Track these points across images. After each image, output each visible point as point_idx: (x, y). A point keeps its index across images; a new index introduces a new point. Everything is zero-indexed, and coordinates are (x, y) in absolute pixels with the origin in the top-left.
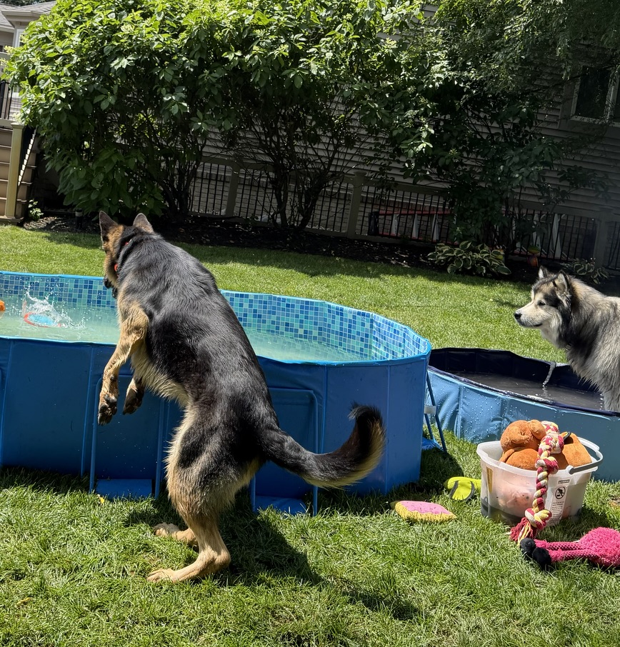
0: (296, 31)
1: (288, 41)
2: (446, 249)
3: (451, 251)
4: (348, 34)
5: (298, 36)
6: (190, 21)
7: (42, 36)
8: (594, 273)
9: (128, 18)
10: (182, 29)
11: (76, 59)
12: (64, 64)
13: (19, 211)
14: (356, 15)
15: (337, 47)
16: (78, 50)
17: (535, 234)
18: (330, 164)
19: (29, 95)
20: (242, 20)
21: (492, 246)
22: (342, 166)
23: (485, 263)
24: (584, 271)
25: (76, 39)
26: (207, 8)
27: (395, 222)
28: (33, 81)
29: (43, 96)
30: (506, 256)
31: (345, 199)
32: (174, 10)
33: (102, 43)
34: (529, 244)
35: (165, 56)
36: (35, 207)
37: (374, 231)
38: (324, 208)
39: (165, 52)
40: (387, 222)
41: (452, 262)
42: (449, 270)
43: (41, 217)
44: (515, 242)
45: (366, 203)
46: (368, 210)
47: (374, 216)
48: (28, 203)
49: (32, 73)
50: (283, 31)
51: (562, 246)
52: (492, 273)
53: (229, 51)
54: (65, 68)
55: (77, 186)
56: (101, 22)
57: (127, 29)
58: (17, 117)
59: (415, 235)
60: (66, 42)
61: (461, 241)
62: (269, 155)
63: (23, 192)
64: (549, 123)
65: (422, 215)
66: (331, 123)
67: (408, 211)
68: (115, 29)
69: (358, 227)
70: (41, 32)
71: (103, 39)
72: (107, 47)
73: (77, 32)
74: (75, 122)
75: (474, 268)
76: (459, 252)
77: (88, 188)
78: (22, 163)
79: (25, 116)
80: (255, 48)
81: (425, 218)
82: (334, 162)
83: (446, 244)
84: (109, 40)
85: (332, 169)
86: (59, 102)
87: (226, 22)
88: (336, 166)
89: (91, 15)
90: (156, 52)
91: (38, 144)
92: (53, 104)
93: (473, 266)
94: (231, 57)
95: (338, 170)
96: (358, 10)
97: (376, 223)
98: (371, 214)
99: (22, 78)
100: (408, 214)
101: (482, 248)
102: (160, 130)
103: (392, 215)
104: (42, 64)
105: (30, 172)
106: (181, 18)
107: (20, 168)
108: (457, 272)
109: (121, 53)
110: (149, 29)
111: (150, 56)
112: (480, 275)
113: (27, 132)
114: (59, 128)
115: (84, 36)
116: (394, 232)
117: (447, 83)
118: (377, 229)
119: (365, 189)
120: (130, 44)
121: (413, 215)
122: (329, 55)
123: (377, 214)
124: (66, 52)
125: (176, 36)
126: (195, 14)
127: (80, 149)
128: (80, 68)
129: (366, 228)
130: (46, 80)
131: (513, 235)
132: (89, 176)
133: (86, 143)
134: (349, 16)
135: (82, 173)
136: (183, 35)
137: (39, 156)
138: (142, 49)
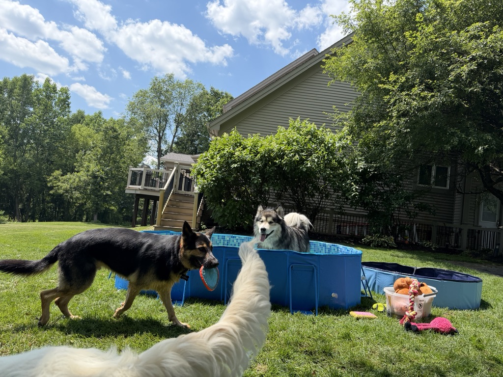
0: (302, 151)
1: (299, 155)
2: (369, 237)
3: (372, 238)
4: (323, 152)
5: (303, 154)
6: (261, 150)
7: (206, 158)
8: (432, 246)
9: (237, 149)
10: (258, 153)
11: (218, 166)
12: (214, 168)
13: (197, 226)
14: (325, 145)
15: (319, 157)
16: (219, 163)
17: (406, 231)
18: (319, 204)
19: (201, 180)
20: (281, 148)
21: (389, 236)
22: (324, 204)
23: (386, 242)
24: (427, 245)
25: (218, 158)
26: (267, 145)
27: (348, 229)
28: (202, 175)
29: (206, 181)
30: (395, 240)
31: (326, 221)
32: (255, 146)
33: (228, 159)
34: (404, 236)
35: (252, 163)
36: (204, 224)
37: (339, 232)
38: (318, 224)
39: (252, 161)
40: (344, 229)
41: (372, 242)
42: (371, 245)
43: (206, 229)
44: (398, 234)
45: (335, 221)
46: (336, 225)
47: (339, 227)
48: (201, 223)
49: (202, 172)
50: (297, 152)
51: (418, 237)
52: (389, 246)
53: (277, 160)
54: (215, 170)
55: (219, 215)
56: (227, 152)
57: (237, 153)
58: (196, 189)
59: (356, 234)
60: (215, 160)
61: (375, 234)
62: (295, 201)
63: (199, 219)
64: (408, 184)
65: (358, 226)
66: (319, 189)
67: (352, 225)
68: (233, 154)
69: (333, 231)
70: (205, 157)
71: (228, 158)
72: (230, 161)
73: (218, 155)
74: (218, 190)
75: (382, 244)
76: (375, 238)
77: (223, 216)
78: (198, 208)
79: (199, 188)
80: (286, 157)
81: (360, 227)
82: (321, 203)
83: (370, 235)
84: (231, 158)
85: (320, 206)
86: (212, 182)
87: (275, 149)
88: (322, 204)
89: (223, 150)
90: (249, 162)
91: (204, 201)
92: (210, 183)
93: (381, 243)
94: (277, 162)
95: (323, 206)
96: (326, 143)
97: (340, 228)
98: (337, 226)
99: (198, 174)
100: (353, 226)
101: (384, 236)
102: (251, 194)
103: (346, 226)
104: (206, 169)
105: (201, 212)
106: (258, 149)
107: (198, 210)
108: (375, 246)
109: (235, 163)
110: (245, 153)
111: (246, 163)
112: (385, 247)
113: (200, 195)
114: (212, 193)
115: (221, 157)
116: (347, 233)
117: (365, 170)
118: (340, 232)
119: (334, 216)
120: (238, 159)
121: (355, 226)
122: (316, 160)
123: (340, 226)
124: (215, 164)
125: (256, 156)
126: (263, 147)
127: (221, 203)
128: (220, 169)
129: (336, 232)
130: (207, 174)
131: (397, 232)
132: (224, 211)
133: (223, 200)
134: (323, 145)
135: (221, 210)
136: (259, 155)
137: (205, 205)
138: (243, 161)
